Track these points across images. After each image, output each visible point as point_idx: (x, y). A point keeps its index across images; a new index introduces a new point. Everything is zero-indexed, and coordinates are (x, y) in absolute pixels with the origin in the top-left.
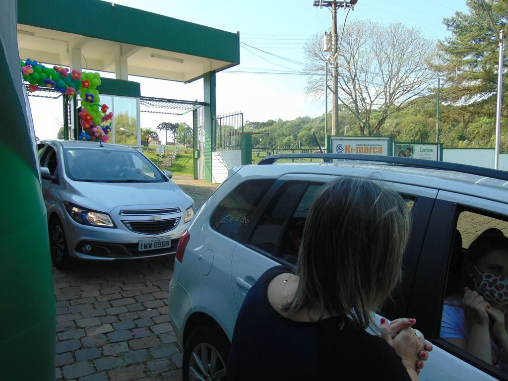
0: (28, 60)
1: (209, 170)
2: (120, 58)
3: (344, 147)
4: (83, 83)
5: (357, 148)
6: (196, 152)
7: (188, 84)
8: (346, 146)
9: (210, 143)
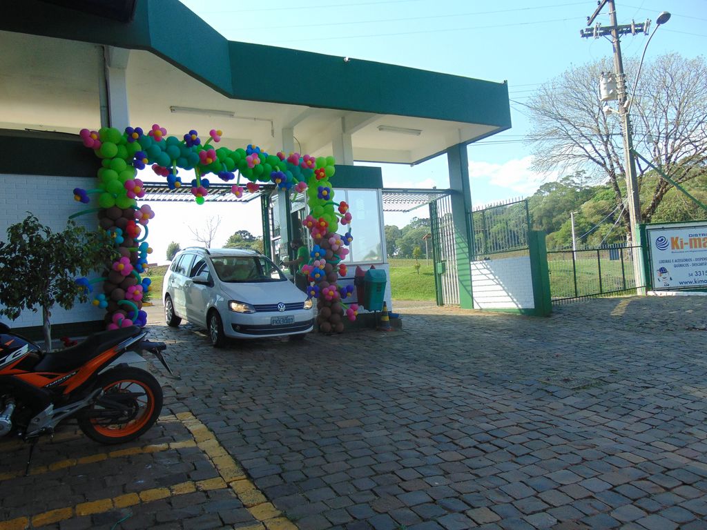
0: (250, 147)
1: (468, 292)
2: (342, 135)
3: (670, 241)
4: (316, 172)
5: (691, 240)
6: (439, 265)
7: (415, 166)
8: (672, 239)
9: (466, 250)
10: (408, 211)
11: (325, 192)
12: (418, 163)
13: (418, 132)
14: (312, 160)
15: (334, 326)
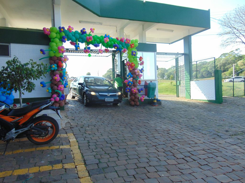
0: (106, 35)
1: (188, 93)
2: (142, 32)
4: (131, 45)
6: (178, 82)
9: (189, 76)
10: (167, 61)
11: (134, 53)
12: (172, 43)
13: (172, 31)
14: (129, 40)
15: (135, 103)
